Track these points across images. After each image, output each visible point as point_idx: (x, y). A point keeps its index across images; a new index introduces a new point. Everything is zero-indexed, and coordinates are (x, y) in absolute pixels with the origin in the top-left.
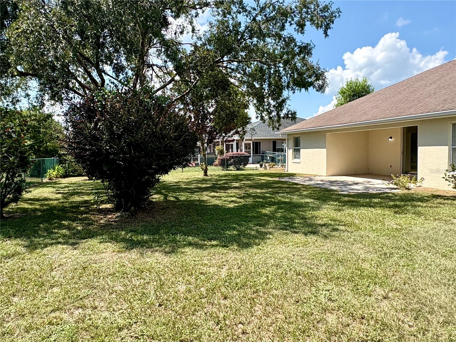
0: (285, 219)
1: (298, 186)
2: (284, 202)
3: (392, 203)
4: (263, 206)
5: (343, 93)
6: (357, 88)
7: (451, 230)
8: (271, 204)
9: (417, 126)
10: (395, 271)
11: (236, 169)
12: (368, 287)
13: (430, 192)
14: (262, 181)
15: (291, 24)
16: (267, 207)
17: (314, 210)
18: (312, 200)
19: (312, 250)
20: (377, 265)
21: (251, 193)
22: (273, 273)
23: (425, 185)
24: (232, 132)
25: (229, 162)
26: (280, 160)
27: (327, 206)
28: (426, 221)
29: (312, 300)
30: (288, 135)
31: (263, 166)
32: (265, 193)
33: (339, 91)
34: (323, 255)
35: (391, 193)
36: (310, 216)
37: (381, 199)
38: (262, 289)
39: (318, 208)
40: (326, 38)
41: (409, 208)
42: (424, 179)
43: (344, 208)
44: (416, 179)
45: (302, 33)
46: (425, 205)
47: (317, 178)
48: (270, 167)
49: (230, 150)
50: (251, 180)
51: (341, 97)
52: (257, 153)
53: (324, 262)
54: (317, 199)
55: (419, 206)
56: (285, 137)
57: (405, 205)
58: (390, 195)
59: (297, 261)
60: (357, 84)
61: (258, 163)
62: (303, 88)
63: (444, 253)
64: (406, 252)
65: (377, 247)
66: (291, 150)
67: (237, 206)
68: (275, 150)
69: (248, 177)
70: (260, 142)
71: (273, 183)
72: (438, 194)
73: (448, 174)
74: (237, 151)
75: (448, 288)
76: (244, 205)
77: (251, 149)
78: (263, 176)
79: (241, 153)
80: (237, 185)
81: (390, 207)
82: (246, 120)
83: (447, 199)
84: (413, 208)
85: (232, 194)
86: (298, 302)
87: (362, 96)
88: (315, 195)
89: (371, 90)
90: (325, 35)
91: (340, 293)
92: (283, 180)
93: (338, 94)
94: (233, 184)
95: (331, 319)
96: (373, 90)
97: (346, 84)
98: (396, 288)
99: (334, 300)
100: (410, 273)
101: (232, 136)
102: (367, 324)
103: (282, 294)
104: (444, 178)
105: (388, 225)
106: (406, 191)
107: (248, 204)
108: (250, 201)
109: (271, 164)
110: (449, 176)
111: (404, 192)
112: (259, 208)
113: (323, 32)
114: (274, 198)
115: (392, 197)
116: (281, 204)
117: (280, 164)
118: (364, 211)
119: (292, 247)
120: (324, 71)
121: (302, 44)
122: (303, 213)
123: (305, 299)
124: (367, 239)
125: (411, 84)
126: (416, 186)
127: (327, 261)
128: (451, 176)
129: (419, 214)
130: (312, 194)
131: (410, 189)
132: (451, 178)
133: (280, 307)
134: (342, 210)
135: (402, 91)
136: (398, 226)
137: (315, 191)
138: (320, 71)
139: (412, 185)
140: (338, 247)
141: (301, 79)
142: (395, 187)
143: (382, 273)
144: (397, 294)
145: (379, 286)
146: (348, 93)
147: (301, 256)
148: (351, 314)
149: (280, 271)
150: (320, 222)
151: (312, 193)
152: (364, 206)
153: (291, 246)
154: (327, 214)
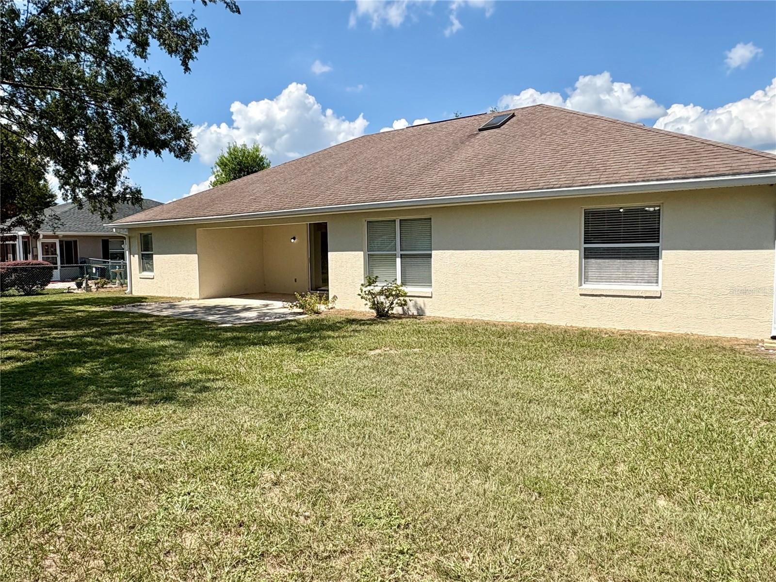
0: (119, 380)
1: (150, 320)
2: (120, 349)
3: (295, 336)
4: (78, 361)
5: (222, 164)
6: (244, 159)
7: (365, 367)
8: (94, 356)
9: (326, 223)
10: (293, 440)
11: (23, 293)
12: (252, 472)
13: (344, 316)
14: (79, 314)
15: (121, 37)
16: (85, 362)
17: (175, 359)
18: (172, 342)
19: (166, 428)
20: (268, 435)
21: (54, 338)
22: (87, 485)
23: (338, 305)
24: (9, 222)
25: (8, 280)
26: (118, 274)
27: (198, 349)
28: (337, 359)
29: (158, 518)
30: (129, 229)
31: (84, 285)
32: (83, 336)
33: (218, 161)
34: (185, 435)
35: (295, 320)
36: (167, 369)
37: (280, 331)
38: (63, 522)
39: (182, 355)
40: (187, 73)
41: (317, 341)
42: (337, 298)
43: (224, 350)
44: (327, 298)
45: (142, 57)
46: (337, 334)
47: (184, 303)
48: (99, 287)
49: (10, 256)
50: (54, 314)
51: (221, 171)
52: (69, 261)
53: (184, 447)
54: (182, 340)
55: (329, 337)
56: (124, 233)
57: (311, 337)
58: (293, 323)
59: (137, 453)
60: (244, 153)
61: (73, 280)
62: (150, 149)
63: (355, 400)
64: (309, 407)
65: (269, 407)
66: (136, 256)
67: (19, 367)
68: (106, 255)
69: (48, 308)
70: (75, 242)
71: (100, 317)
72: (353, 317)
73: (364, 289)
74: (26, 258)
75: (357, 450)
76: (37, 362)
77: (56, 254)
78: (82, 304)
79: (35, 262)
80: (24, 324)
81: (293, 342)
82: (45, 199)
83: (364, 324)
84: (322, 341)
85: (10, 344)
86: (133, 527)
87: (253, 172)
88: (179, 332)
89: (266, 165)
90: (183, 68)
91: (208, 494)
92: (121, 309)
93: (216, 166)
94: (13, 322)
95: (190, 540)
96: (268, 165)
97: (228, 151)
98: (292, 465)
99: (197, 508)
100: (311, 438)
101: (9, 230)
102: (246, 533)
103: (102, 521)
104: (359, 295)
105: (287, 370)
106: (314, 317)
107: (46, 361)
108: (50, 354)
109: (99, 281)
110: (365, 292)
111: (311, 318)
112: (68, 365)
113: (181, 62)
114: (101, 345)
115: (295, 326)
116: (113, 355)
117: (118, 281)
118: (253, 351)
119: (130, 430)
120: (187, 124)
121: (143, 75)
122: (155, 367)
123: (147, 518)
124: (256, 397)
125: (318, 161)
126: (327, 307)
127: (191, 444)
128: (367, 292)
129: (328, 348)
130: (174, 332)
131: (320, 313)
132: (368, 294)
133: (97, 546)
134: (222, 354)
135: (306, 171)
136: (300, 370)
137: (178, 325)
138: (180, 124)
139: (322, 307)
140: (211, 416)
141: (147, 134)
142: (301, 310)
143: (273, 445)
144: (292, 474)
145: (269, 467)
146: (231, 166)
147: (145, 443)
148: (222, 524)
149: (102, 478)
150: (182, 379)
151: (173, 330)
152: (254, 344)
153: (128, 429)
154: (196, 363)
